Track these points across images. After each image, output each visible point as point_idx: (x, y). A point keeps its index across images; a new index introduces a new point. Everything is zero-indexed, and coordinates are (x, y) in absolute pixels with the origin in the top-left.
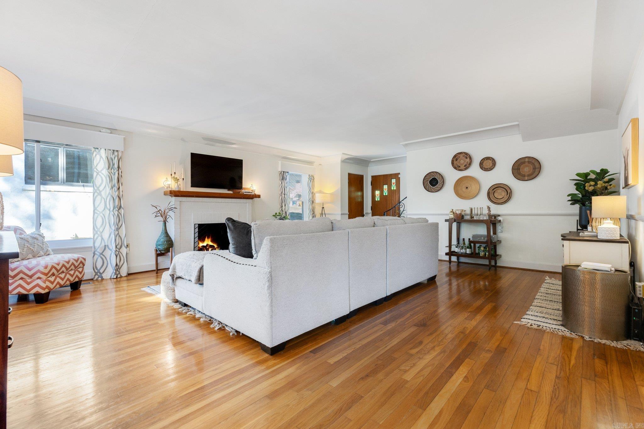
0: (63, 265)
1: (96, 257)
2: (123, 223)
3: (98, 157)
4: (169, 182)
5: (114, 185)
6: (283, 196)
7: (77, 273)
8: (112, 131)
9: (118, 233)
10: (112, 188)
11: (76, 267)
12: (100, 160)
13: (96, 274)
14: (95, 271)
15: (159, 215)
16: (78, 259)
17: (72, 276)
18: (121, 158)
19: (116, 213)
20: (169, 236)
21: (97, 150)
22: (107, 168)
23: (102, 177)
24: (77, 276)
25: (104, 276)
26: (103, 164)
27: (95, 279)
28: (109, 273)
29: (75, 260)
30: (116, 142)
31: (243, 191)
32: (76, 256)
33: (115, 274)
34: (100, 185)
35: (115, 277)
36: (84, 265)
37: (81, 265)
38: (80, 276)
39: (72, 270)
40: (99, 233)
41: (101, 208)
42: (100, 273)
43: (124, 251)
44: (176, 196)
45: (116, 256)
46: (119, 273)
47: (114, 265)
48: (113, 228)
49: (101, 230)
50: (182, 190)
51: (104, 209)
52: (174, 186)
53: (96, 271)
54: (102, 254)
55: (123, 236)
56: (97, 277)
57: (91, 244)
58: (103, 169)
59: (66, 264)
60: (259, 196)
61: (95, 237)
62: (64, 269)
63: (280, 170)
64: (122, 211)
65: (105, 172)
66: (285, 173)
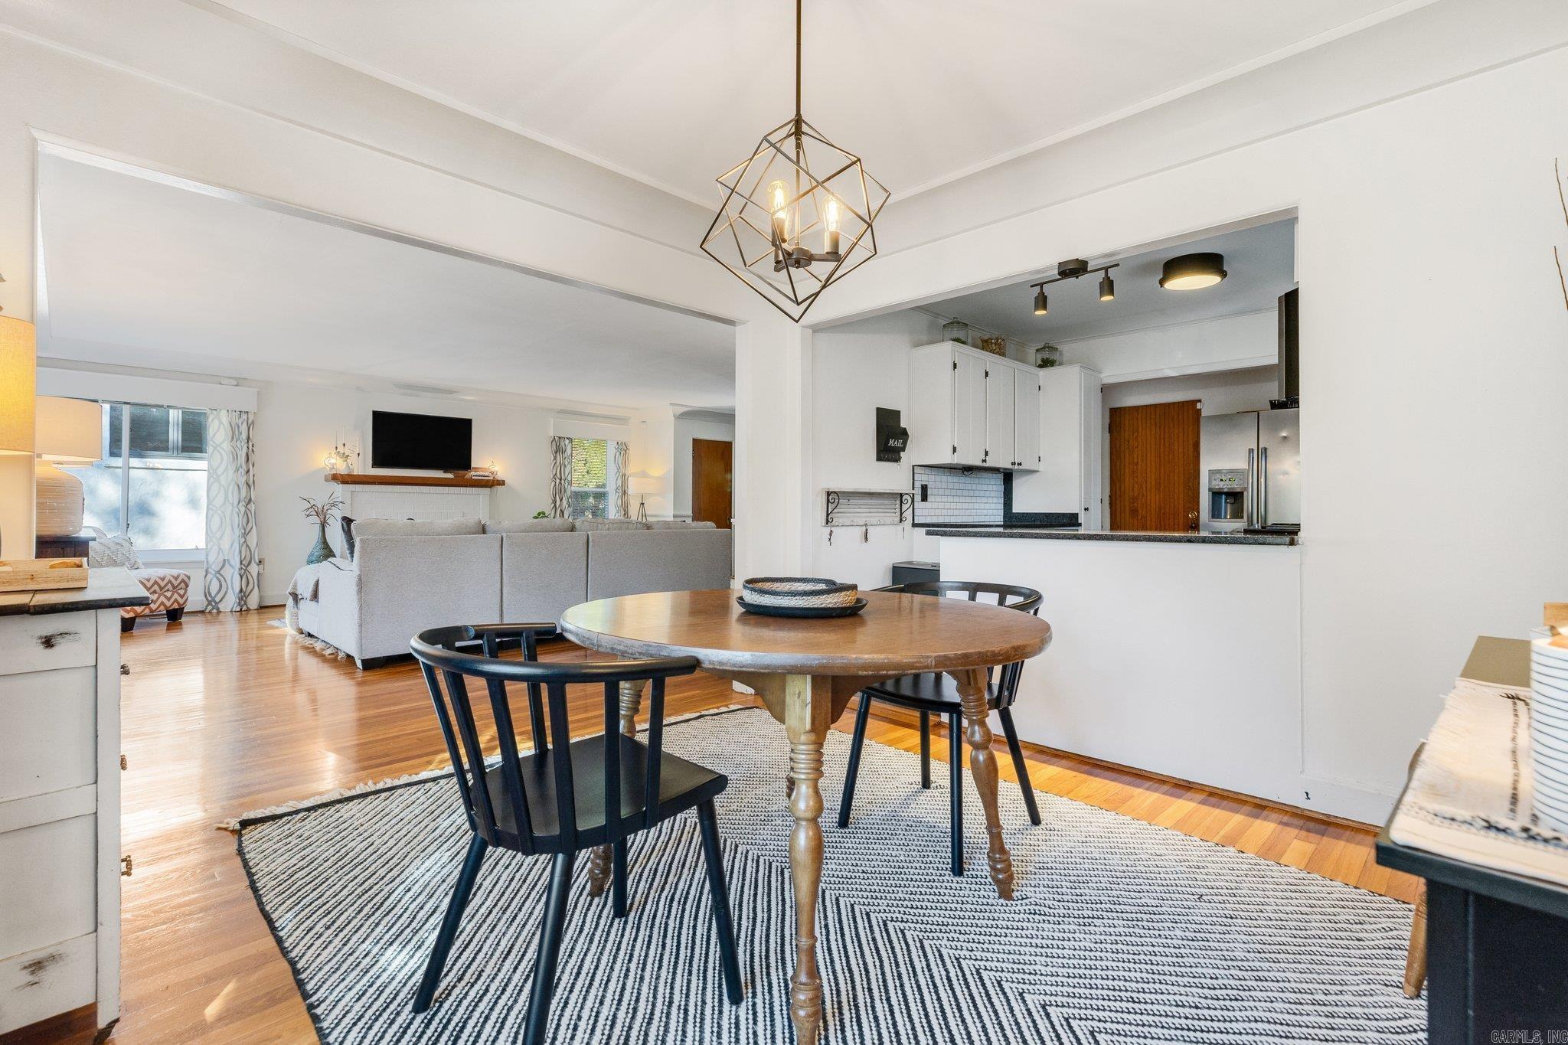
0: (156, 582)
1: (209, 576)
2: (254, 527)
3: (216, 421)
4: (333, 461)
5: (241, 466)
6: (558, 481)
7: (176, 596)
8: (239, 382)
9: (245, 542)
10: (237, 470)
11: (174, 588)
12: (219, 428)
13: (209, 603)
14: (207, 599)
15: (314, 513)
16: (178, 576)
17: (169, 599)
18: (253, 423)
19: (243, 509)
20: (330, 548)
21: (215, 412)
22: (230, 438)
23: (221, 454)
24: (176, 600)
25: (221, 607)
26: (223, 433)
27: (207, 611)
28: (230, 602)
29: (173, 577)
30: (246, 399)
31: (473, 473)
32: (175, 572)
33: (239, 604)
34: (218, 467)
35: (238, 609)
36: (187, 586)
37: (183, 585)
38: (181, 601)
39: (168, 590)
40: (214, 540)
41: (219, 501)
42: (215, 602)
43: (254, 569)
44: (344, 482)
45: (241, 577)
46: (245, 604)
47: (237, 590)
48: (237, 532)
49: (218, 535)
50: (355, 473)
51: (224, 504)
52: (341, 468)
53: (210, 599)
54: (218, 572)
55: (253, 545)
56: (210, 607)
57: (203, 558)
58: (223, 442)
59: (160, 581)
60: (502, 483)
61: (209, 547)
62: (156, 587)
63: (552, 434)
64: (252, 507)
65: (226, 446)
66: (562, 440)
